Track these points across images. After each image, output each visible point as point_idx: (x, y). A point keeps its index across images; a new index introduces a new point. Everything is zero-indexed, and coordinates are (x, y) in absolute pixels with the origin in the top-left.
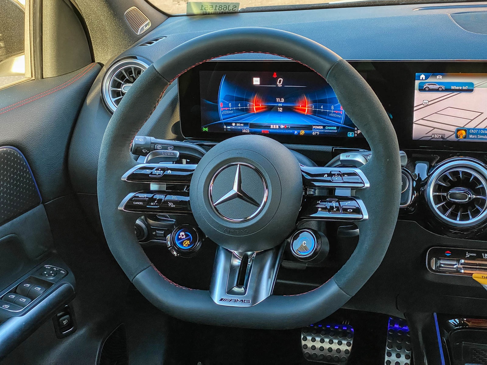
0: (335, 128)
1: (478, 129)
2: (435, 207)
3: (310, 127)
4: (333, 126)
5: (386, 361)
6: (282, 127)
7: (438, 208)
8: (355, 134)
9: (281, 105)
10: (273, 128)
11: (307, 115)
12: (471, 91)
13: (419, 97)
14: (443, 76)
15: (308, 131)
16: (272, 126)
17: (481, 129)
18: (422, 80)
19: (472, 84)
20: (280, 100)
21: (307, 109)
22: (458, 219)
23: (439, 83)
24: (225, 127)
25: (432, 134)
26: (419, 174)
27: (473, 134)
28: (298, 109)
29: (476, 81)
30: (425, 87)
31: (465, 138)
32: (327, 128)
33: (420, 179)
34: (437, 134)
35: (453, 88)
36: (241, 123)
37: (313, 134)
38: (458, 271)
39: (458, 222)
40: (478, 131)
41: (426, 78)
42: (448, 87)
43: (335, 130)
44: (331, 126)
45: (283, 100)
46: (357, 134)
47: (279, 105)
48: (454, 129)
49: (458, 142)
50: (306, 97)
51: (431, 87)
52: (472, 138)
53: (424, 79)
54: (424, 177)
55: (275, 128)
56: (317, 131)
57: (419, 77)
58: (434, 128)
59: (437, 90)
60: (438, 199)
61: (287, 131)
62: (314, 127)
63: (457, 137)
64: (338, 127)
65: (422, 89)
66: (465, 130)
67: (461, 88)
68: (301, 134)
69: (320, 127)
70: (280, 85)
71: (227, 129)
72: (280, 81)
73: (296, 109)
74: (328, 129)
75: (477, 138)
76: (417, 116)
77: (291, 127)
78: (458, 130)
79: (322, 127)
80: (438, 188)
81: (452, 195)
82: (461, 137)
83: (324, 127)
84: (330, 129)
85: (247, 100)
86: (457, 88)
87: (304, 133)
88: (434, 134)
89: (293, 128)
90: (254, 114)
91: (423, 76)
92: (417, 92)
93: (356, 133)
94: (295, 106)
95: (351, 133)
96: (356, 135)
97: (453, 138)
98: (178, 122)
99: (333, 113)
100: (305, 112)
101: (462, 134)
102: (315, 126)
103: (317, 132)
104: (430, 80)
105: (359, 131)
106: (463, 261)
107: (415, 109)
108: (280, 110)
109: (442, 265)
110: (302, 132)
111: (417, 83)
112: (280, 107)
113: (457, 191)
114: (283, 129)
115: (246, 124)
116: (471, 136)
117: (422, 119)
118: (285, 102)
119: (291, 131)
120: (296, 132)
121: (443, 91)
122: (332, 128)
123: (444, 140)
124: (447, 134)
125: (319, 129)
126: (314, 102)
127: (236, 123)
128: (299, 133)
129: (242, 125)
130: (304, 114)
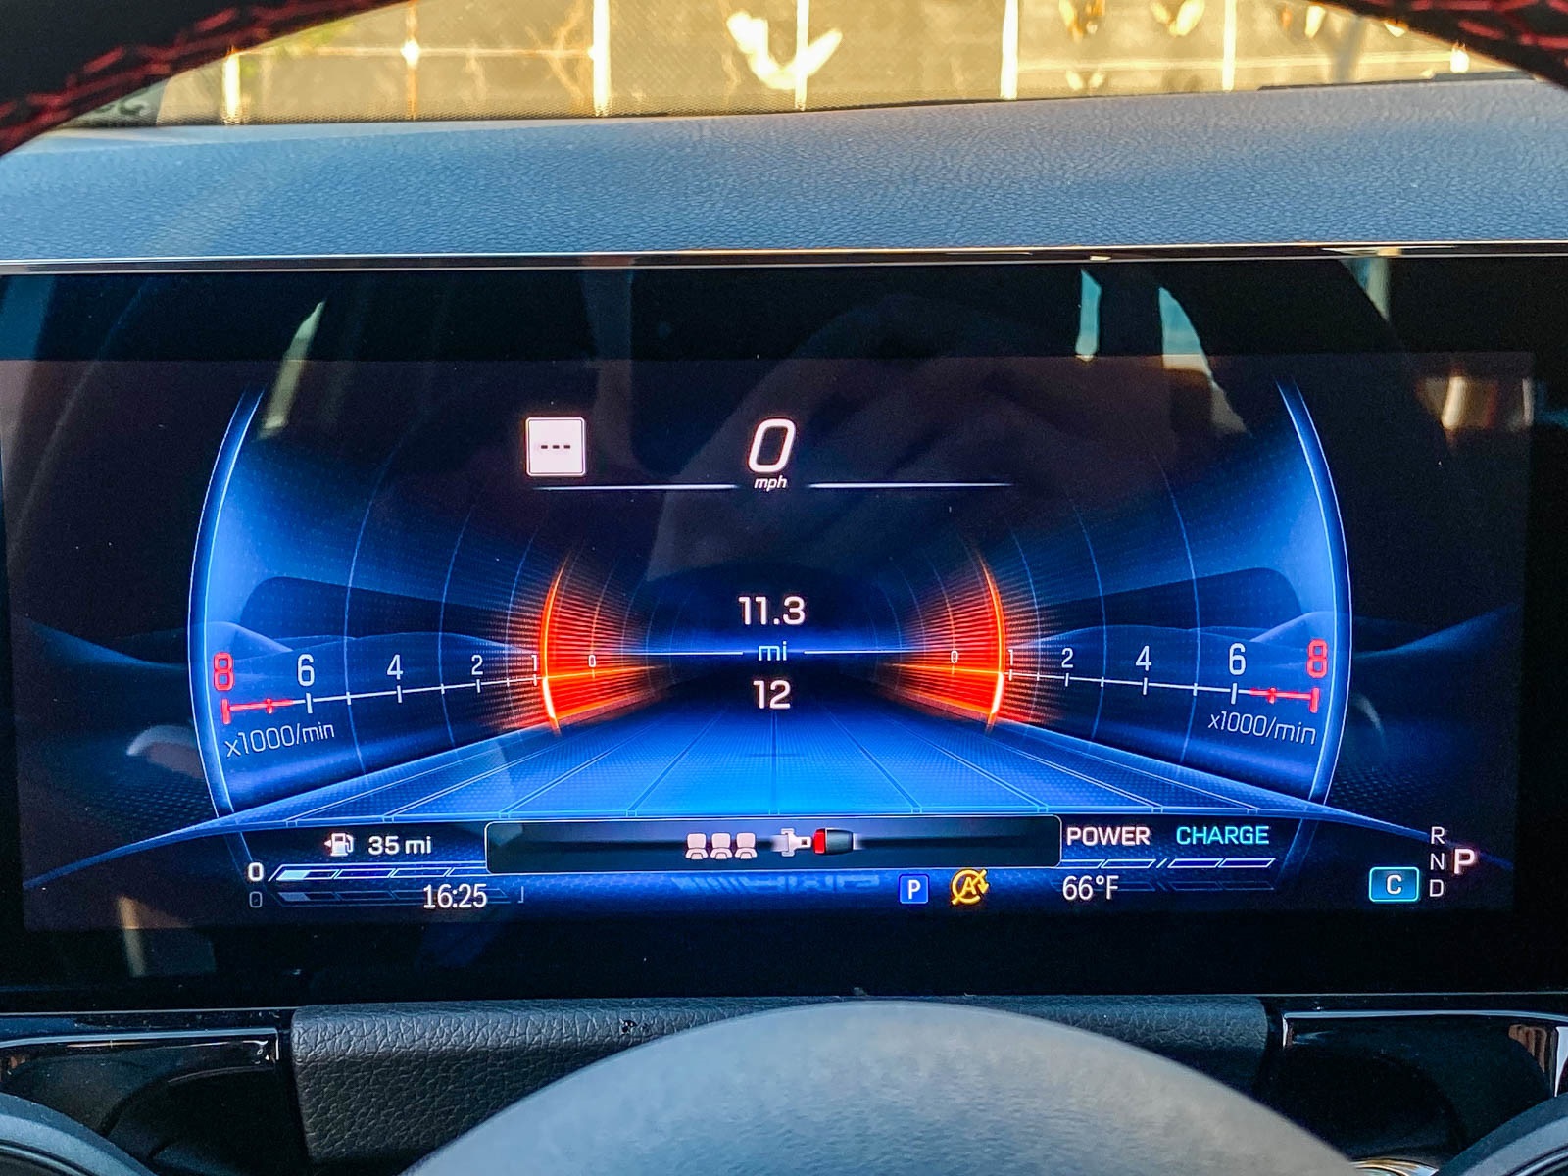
0: (1258, 836)
3: (1034, 839)
4: (1239, 821)
6: (790, 842)
8: (1427, 875)
9: (780, 651)
10: (709, 864)
11: (1002, 733)
15: (1019, 875)
16: (696, 844)
20: (776, 609)
21: (1002, 677)
24: (255, 872)
28: (932, 685)
32: (1185, 835)
36: (404, 831)
37: (1076, 890)
43: (1254, 851)
44: (1221, 822)
45: (797, 608)
46: (1446, 874)
47: (765, 650)
50: (994, 575)
55: (721, 853)
56: (1103, 863)
61: (838, 880)
62: (1073, 834)
64: (1281, 827)
68: (958, 898)
69: (1124, 835)
70: (768, 473)
71: (271, 887)
72: (775, 438)
73: (910, 680)
74: (1200, 849)
77: (865, 843)
79: (1143, 834)
83: (1163, 828)
84: (1216, 849)
85: (486, 624)
87: (984, 888)
89: (880, 850)
90: (546, 738)
93: (1438, 874)
94: (909, 658)
95: (1394, 874)
96: (1438, 889)
99: (1246, 705)
100: (988, 704)
102: (1081, 821)
103: (1100, 880)
105: (1465, 857)
108: (774, 695)
110: (970, 884)
112: (769, 669)
114: (802, 858)
115: (454, 837)
118: (819, 622)
119: (869, 879)
120: (914, 886)
122: (1233, 834)
125: (1120, 849)
126: (1061, 617)
127: (361, 834)
128: (940, 895)
129: (426, 845)
130: (978, 726)
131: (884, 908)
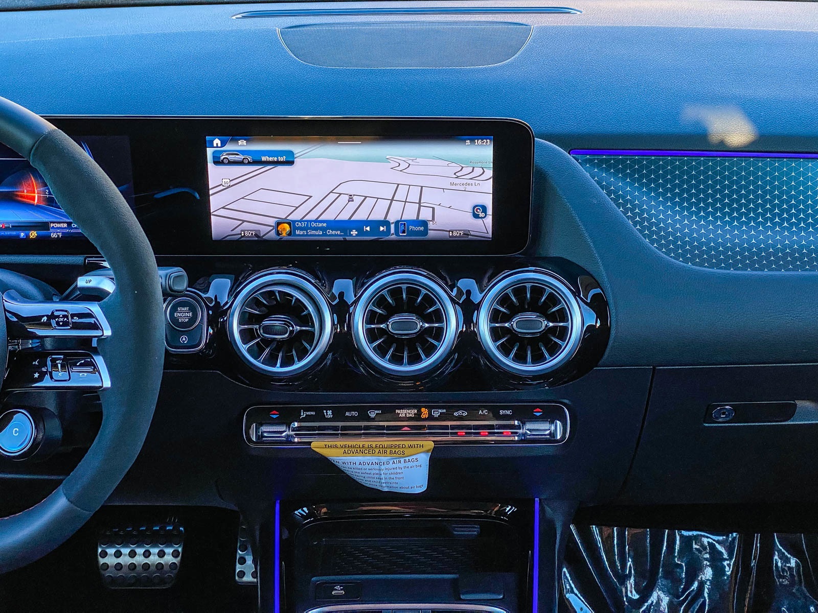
1: (307, 221)
2: (243, 348)
3: (45, 226)
7: (249, 351)
11: (37, 206)
12: (290, 163)
13: (216, 175)
14: (248, 141)
15: (44, 232)
17: (311, 221)
18: (217, 147)
19: (291, 153)
21: (36, 195)
22: (278, 365)
23: (243, 152)
25: (242, 231)
26: (216, 296)
27: (301, 229)
28: (22, 196)
29: (297, 149)
30: (222, 158)
31: (290, 234)
32: (74, 225)
33: (218, 303)
34: (248, 229)
35: (264, 159)
37: (54, 236)
38: (288, 440)
39: (278, 369)
40: (307, 224)
41: (223, 144)
42: (257, 159)
48: (272, 222)
49: (280, 241)
50: (33, 177)
51: (232, 158)
52: (299, 235)
53: (219, 145)
54: (224, 299)
56: (58, 231)
57: (212, 142)
58: (244, 221)
59: (241, 163)
60: (247, 335)
61: (8, 233)
62: (52, 225)
63: (278, 233)
65: (217, 162)
66: (289, 224)
67: (276, 159)
68: (31, 237)
69: (62, 225)
73: (17, 196)
75: (307, 235)
76: (215, 202)
77: (13, 226)
78: (278, 224)
79: (65, 225)
80: (246, 318)
81: (267, 329)
82: (284, 234)
83: (69, 224)
84: (79, 228)
86: (271, 159)
87: (36, 235)
88: (244, 231)
89: (15, 227)
91: (217, 142)
92: (211, 166)
94: (16, 191)
97: (272, 235)
100: (34, 200)
101: (284, 229)
102: (54, 223)
103: (58, 234)
104: (229, 147)
106: (296, 424)
107: (211, 192)
109: (265, 435)
110: (33, 234)
111: (210, 151)
113: (276, 322)
114: (2, 229)
116: (298, 232)
117: (223, 208)
119: (14, 233)
120: (22, 234)
121: (249, 163)
123: (260, 239)
124: (263, 230)
125: (61, 228)
126: (45, 185)
128: (28, 236)
130: (33, 205)
131: (17, 239)
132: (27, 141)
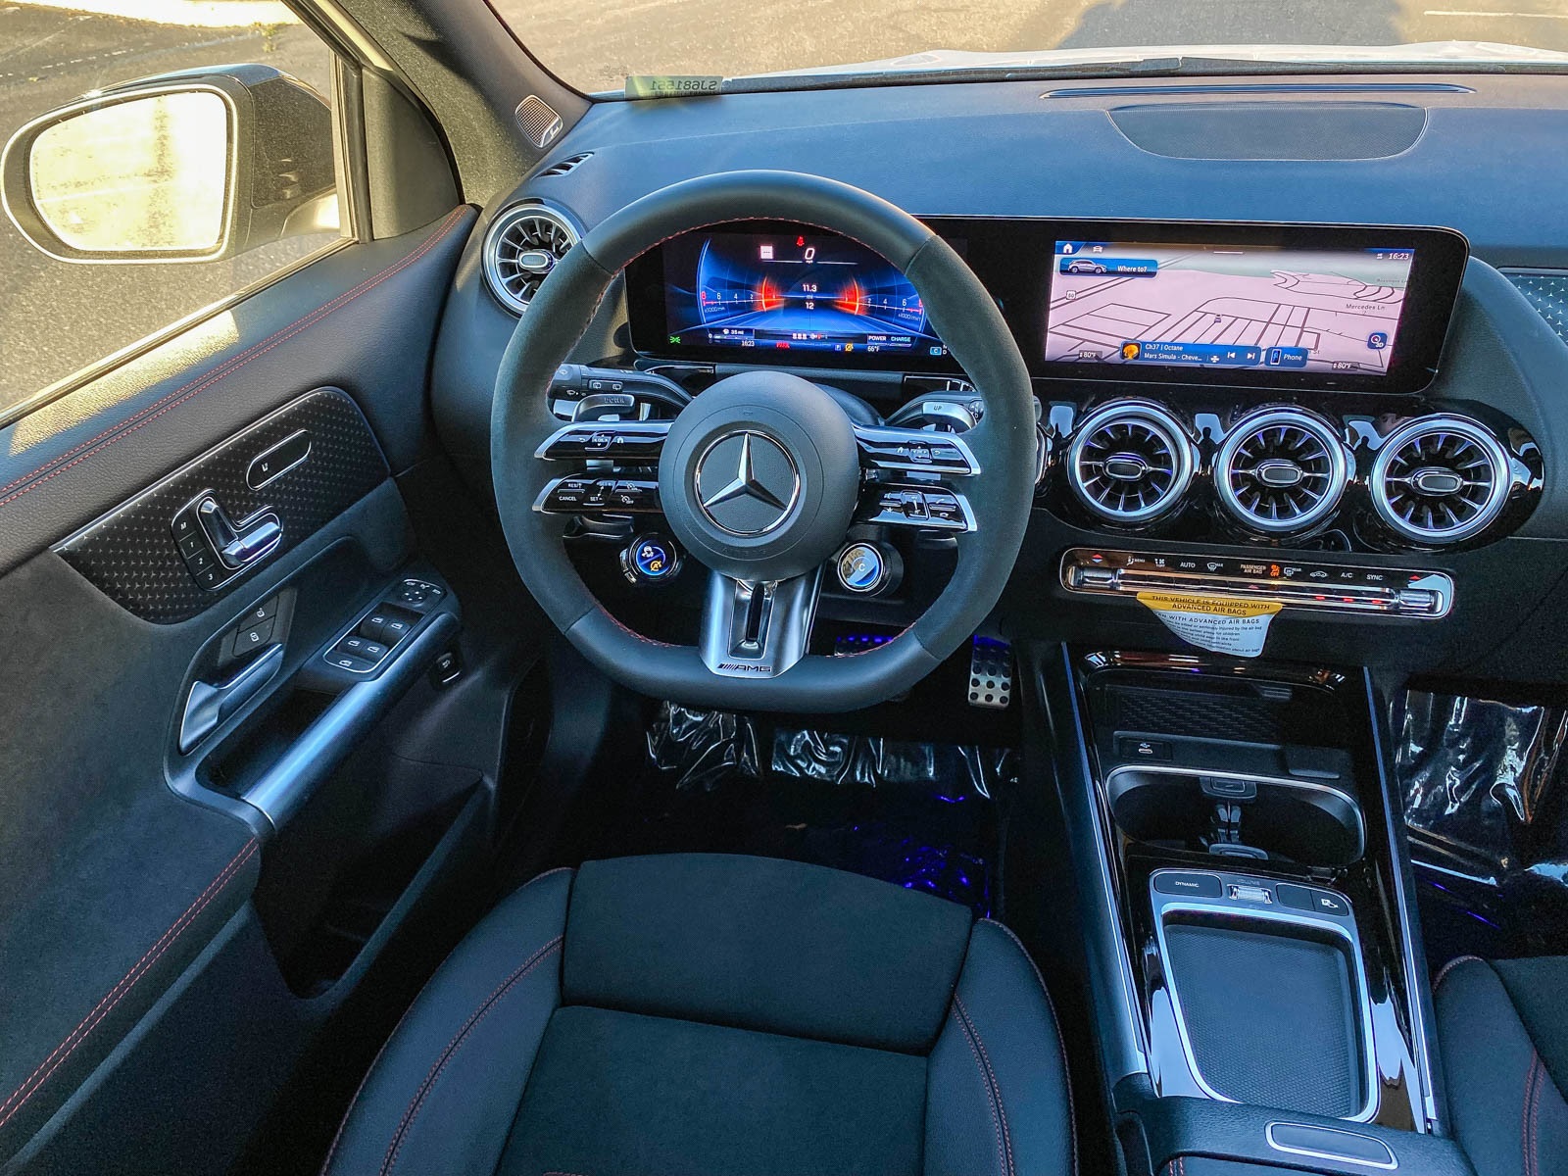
0: (909, 340)
1: (1160, 343)
2: (1083, 486)
3: (863, 338)
4: (904, 336)
5: (970, 693)
6: (813, 336)
7: (1088, 488)
9: (812, 297)
10: (797, 340)
11: (858, 316)
12: (1152, 274)
13: (1059, 285)
14: (1104, 247)
15: (861, 345)
16: (795, 335)
17: (1165, 344)
18: (1068, 253)
19: (1154, 263)
20: (811, 288)
21: (858, 304)
22: (1120, 508)
23: (1097, 261)
24: (710, 336)
25: (1080, 351)
26: (1057, 426)
27: (1151, 352)
28: (842, 305)
29: (1162, 258)
30: (1071, 267)
31: (1136, 358)
32: (893, 339)
33: (1059, 434)
34: (1088, 350)
35: (1120, 269)
36: (738, 330)
37: (871, 349)
38: (1113, 587)
39: (1120, 512)
40: (1160, 347)
41: (1075, 250)
42: (1111, 269)
43: (907, 343)
44: (900, 336)
45: (815, 288)
47: (808, 297)
48: (1118, 342)
49: (1123, 365)
50: (858, 283)
51: (1082, 266)
52: (1148, 359)
53: (1070, 252)
54: (1066, 431)
55: (800, 338)
56: (877, 344)
57: (1062, 247)
58: (1085, 340)
59: (1093, 273)
60: (1087, 472)
61: (823, 345)
62: (870, 337)
63: (1123, 356)
64: (913, 338)
65: (1065, 271)
66: (1138, 345)
67: (1134, 269)
68: (847, 349)
69: (881, 338)
70: (809, 260)
71: (713, 339)
72: (810, 252)
73: (837, 304)
74: (896, 342)
75: (1157, 360)
76: (1053, 318)
78: (1125, 345)
79: (884, 338)
80: (1089, 453)
81: (1114, 468)
82: (1130, 357)
83: (889, 337)
84: (899, 342)
85: (750, 288)
86: (1128, 269)
87: (852, 348)
88: (1083, 352)
89: (831, 339)
90: (763, 313)
91: (1068, 247)
92: (1056, 276)
93: (945, 349)
94: (837, 299)
95: (936, 349)
96: (945, 353)
97: (1116, 358)
98: (626, 324)
99: (906, 312)
100: (855, 310)
101: (1131, 351)
102: (872, 335)
103: (876, 347)
104: (1081, 254)
106: (1123, 571)
107: (1052, 305)
108: (810, 306)
109: (1087, 580)
110: (849, 347)
111: (1057, 258)
112: (809, 301)
113: (1123, 459)
114: (816, 340)
115: (748, 331)
116: (1146, 355)
117: (1063, 324)
118: (819, 291)
119: (829, 345)
120: (838, 346)
121: (1102, 273)
122: (902, 339)
123: (1100, 362)
124: (1106, 351)
125: (879, 341)
126: (869, 292)
127: (730, 330)
128: (843, 348)
129: (742, 333)
130: (853, 315)
131: (832, 351)
132: (907, 249)
